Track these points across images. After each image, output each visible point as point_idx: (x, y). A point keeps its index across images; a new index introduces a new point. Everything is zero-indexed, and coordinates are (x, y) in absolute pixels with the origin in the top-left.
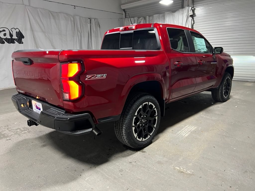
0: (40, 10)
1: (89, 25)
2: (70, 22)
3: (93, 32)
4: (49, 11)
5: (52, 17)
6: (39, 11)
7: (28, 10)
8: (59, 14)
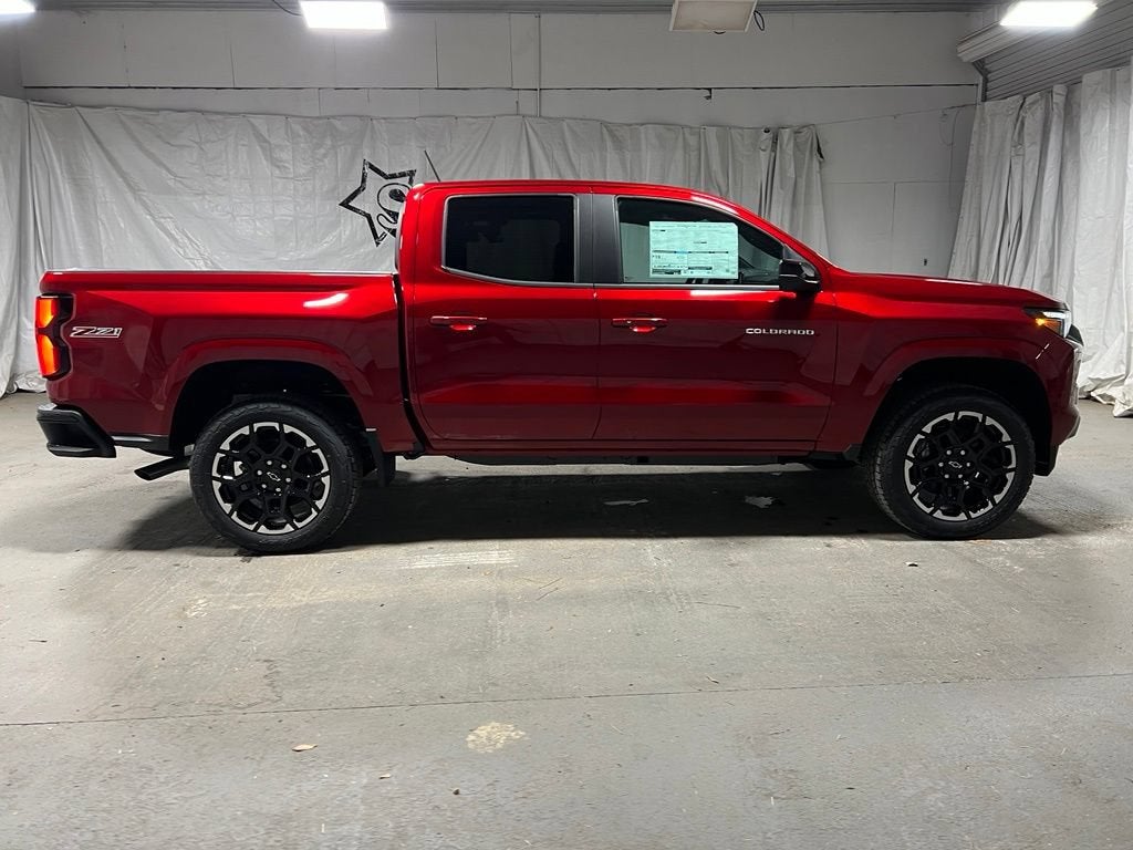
0: (568, 125)
1: (764, 157)
2: (679, 154)
3: (781, 181)
4: (604, 124)
5: (609, 144)
6: (566, 128)
7: (530, 130)
8: (642, 128)
